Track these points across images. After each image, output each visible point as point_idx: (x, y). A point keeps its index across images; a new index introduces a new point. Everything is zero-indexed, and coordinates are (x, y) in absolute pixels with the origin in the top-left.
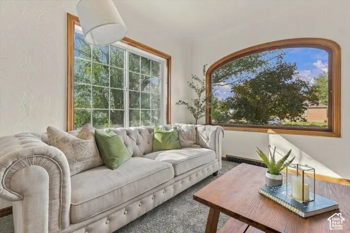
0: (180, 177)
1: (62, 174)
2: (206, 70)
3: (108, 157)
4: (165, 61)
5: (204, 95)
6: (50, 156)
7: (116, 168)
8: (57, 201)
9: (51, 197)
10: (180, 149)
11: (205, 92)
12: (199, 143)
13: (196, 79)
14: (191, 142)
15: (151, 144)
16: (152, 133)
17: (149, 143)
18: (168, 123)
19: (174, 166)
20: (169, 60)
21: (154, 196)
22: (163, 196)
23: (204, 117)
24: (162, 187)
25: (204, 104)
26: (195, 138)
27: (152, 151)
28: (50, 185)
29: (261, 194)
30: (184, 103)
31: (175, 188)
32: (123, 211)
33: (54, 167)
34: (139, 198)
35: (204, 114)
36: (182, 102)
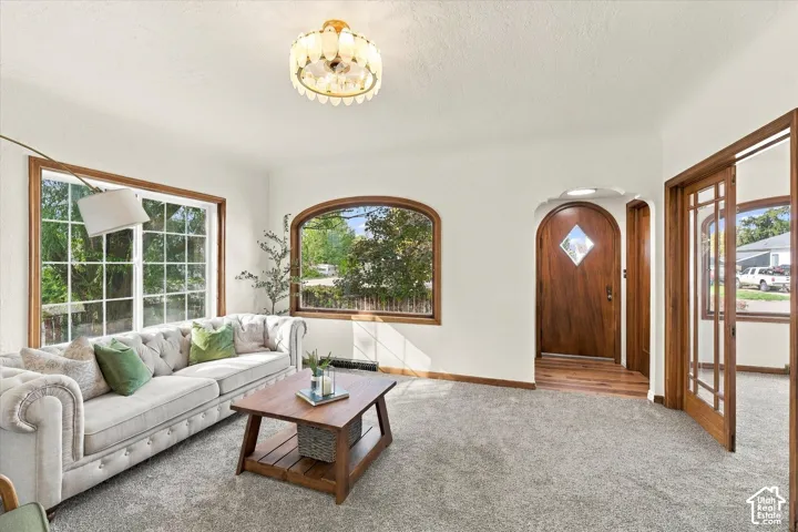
0: (229, 395)
1: (75, 403)
2: (289, 223)
3: (118, 379)
4: (214, 206)
5: (286, 262)
6: (63, 385)
7: (131, 394)
8: (71, 430)
9: (65, 428)
10: (234, 357)
11: (288, 256)
12: (267, 345)
13: (271, 237)
14: (255, 344)
15: (185, 353)
16: (188, 336)
17: (181, 352)
18: (219, 315)
19: (220, 382)
20: (221, 205)
21: (189, 422)
22: (201, 422)
23: (288, 298)
24: (202, 409)
25: (288, 275)
26: (262, 338)
27: (188, 364)
28: (64, 415)
29: (299, 397)
30: (251, 276)
31: (220, 410)
32: (147, 440)
33: (67, 396)
34: (169, 424)
35: (287, 292)
36: (247, 274)
